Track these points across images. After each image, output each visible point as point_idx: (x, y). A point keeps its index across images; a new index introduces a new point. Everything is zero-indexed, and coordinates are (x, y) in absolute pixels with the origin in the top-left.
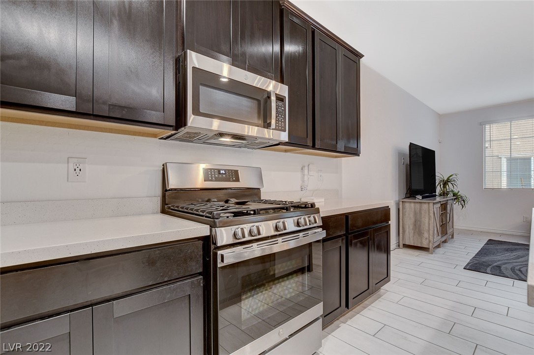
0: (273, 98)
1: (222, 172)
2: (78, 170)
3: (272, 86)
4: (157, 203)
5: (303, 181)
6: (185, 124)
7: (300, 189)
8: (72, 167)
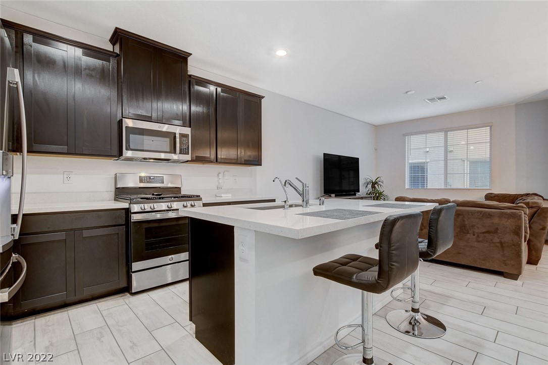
0: (177, 136)
1: (152, 178)
2: (68, 178)
3: (178, 130)
4: (112, 194)
5: (219, 183)
6: (122, 155)
7: (216, 188)
8: (65, 176)
